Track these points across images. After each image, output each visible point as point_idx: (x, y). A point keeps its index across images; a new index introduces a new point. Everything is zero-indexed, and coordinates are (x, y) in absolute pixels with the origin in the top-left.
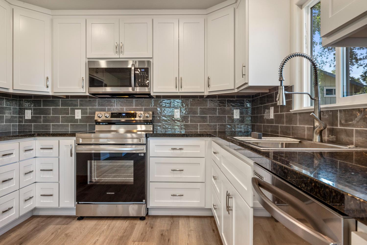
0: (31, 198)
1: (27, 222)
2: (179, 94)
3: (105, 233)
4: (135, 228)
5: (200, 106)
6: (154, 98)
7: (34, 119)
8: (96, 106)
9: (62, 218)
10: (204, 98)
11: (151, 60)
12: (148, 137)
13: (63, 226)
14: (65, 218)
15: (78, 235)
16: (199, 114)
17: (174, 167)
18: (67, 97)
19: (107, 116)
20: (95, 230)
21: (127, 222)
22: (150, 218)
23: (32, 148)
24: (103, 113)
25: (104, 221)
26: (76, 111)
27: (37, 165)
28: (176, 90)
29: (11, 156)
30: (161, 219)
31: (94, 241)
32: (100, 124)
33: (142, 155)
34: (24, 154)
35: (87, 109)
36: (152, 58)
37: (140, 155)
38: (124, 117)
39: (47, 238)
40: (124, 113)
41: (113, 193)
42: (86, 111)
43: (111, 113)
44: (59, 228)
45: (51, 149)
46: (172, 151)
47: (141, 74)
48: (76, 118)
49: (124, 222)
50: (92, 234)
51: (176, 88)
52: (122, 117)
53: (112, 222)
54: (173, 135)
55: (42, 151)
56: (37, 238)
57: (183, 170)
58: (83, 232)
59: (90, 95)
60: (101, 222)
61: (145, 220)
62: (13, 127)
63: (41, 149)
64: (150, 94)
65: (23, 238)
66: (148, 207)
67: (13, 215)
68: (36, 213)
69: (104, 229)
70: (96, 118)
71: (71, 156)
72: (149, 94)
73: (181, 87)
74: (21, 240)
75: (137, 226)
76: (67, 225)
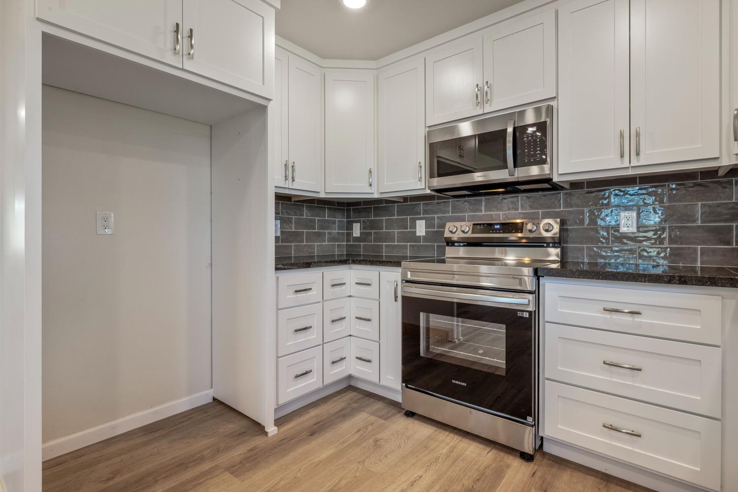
0: (342, 359)
1: (338, 396)
2: (630, 172)
3: (439, 465)
4: (503, 478)
5: (702, 200)
6: (566, 189)
7: (364, 237)
8: (448, 212)
9: (384, 403)
10: (720, 177)
11: (553, 103)
12: (542, 276)
13: (379, 419)
14: (388, 404)
15: (393, 451)
16: (700, 221)
17: (613, 357)
18: (405, 199)
19: (466, 231)
20: (424, 451)
21: (490, 453)
22: (545, 461)
23: (344, 282)
24: (458, 224)
25: (447, 433)
26: (418, 222)
27: (351, 309)
28: (622, 163)
29: (309, 293)
30: (574, 474)
31: (412, 479)
32: (454, 246)
33: (526, 315)
34: (332, 290)
35: (434, 218)
36: (556, 99)
37: (521, 315)
38: (498, 231)
39: (347, 437)
40: (497, 224)
41: (463, 384)
42: (433, 222)
43: (474, 224)
44: (372, 422)
45: (369, 285)
46: (607, 316)
47: (530, 138)
48: (417, 235)
49: (484, 450)
50: (417, 457)
51: (622, 156)
52: (494, 232)
53: (461, 442)
54: (610, 275)
55: (358, 287)
56: (335, 430)
57: (640, 370)
58: (402, 447)
59: (433, 193)
60: (441, 434)
61: (533, 463)
62: (339, 249)
63: (357, 283)
64: (552, 179)
65: (320, 424)
66: (541, 434)
67: (312, 383)
68: (353, 383)
69: (441, 454)
70: (447, 234)
71: (396, 301)
72: (549, 180)
73: (638, 154)
74: (316, 426)
75: (509, 473)
76: (385, 419)
